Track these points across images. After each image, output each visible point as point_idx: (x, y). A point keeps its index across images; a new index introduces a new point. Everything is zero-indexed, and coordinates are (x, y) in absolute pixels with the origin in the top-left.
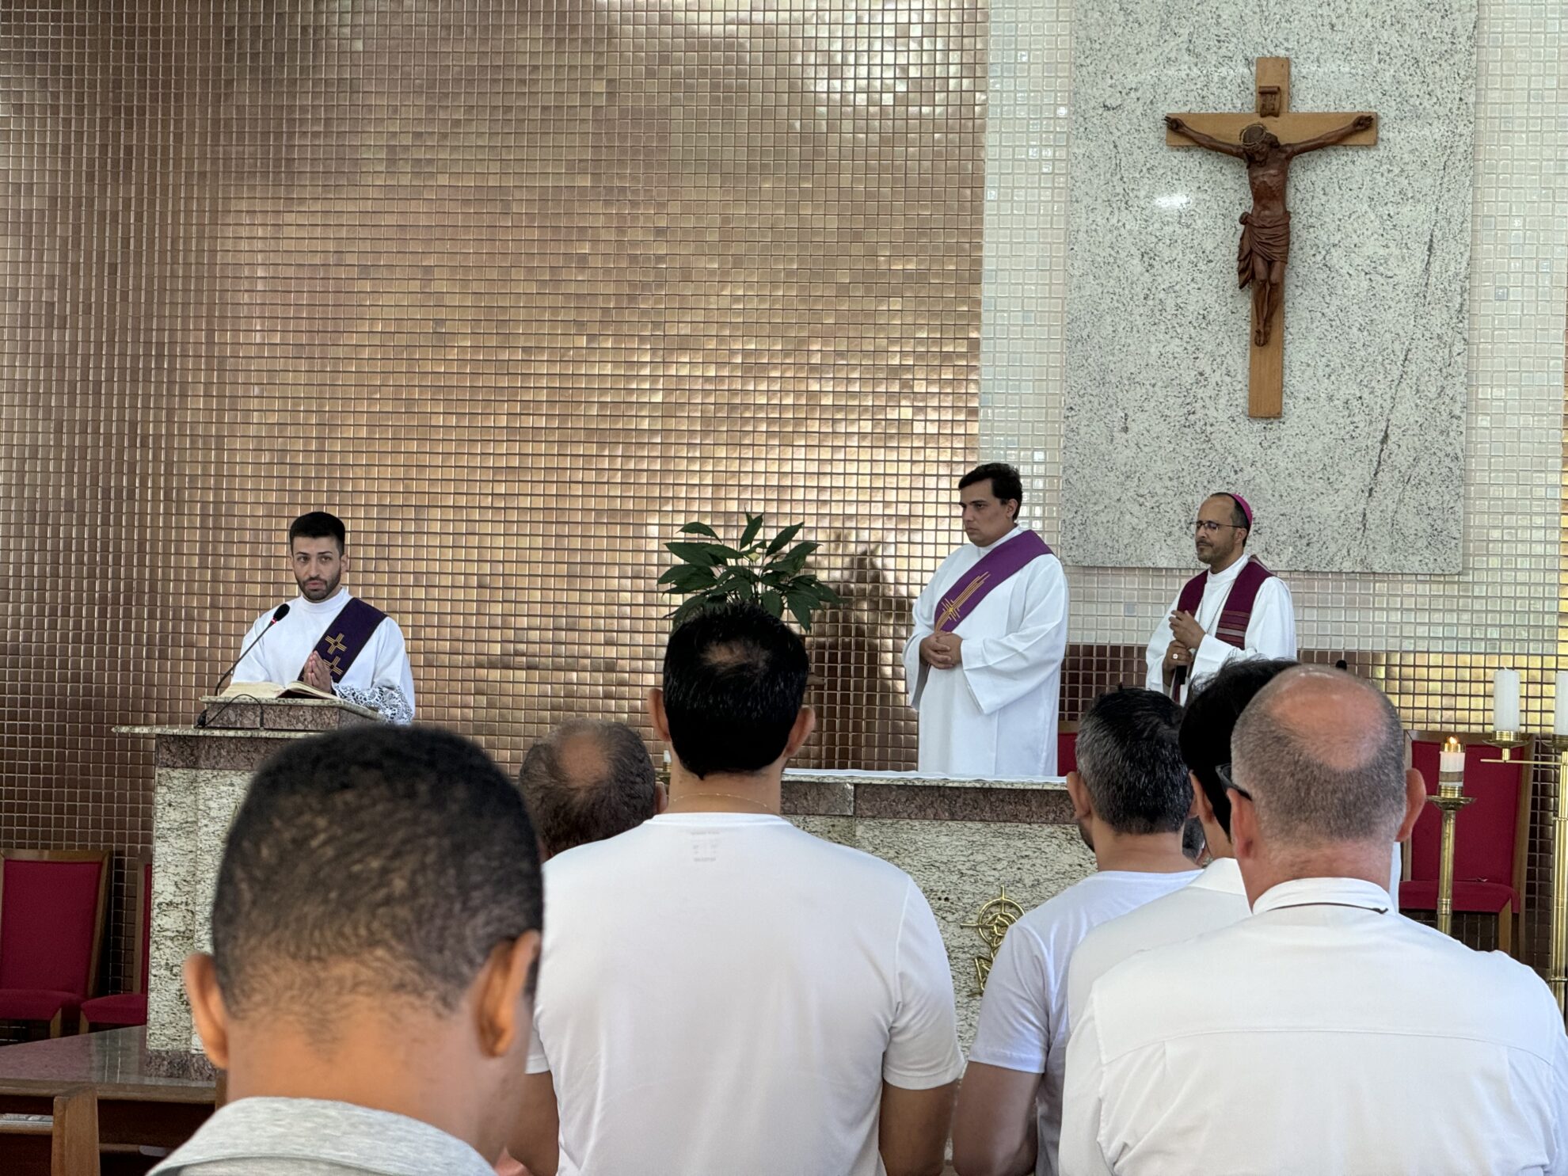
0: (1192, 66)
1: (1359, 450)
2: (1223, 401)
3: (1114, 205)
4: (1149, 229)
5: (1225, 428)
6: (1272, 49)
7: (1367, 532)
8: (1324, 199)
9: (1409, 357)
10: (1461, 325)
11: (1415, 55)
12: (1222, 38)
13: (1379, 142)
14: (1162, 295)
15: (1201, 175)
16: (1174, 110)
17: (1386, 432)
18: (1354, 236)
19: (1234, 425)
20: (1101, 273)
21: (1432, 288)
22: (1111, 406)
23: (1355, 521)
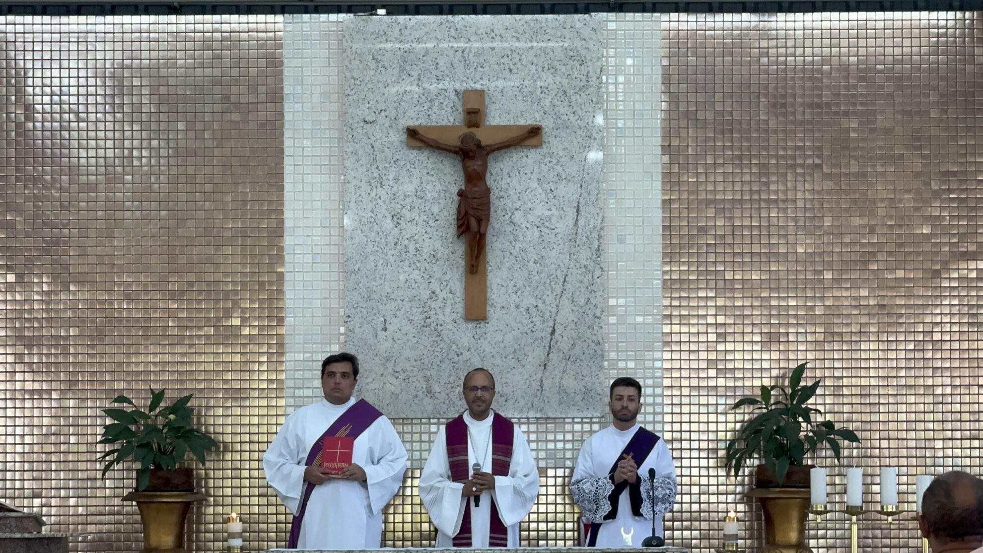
0: (421, 96)
1: (536, 339)
2: (448, 310)
3: (373, 185)
4: (397, 200)
5: (450, 327)
6: (473, 85)
7: (543, 392)
8: (509, 180)
9: (567, 280)
10: (599, 259)
11: (564, 89)
12: (440, 78)
13: (543, 144)
14: (406, 242)
15: (429, 165)
16: (412, 123)
17: (554, 328)
18: (529, 203)
19: (456, 325)
20: (366, 228)
21: (579, 236)
22: (375, 314)
23: (535, 385)
